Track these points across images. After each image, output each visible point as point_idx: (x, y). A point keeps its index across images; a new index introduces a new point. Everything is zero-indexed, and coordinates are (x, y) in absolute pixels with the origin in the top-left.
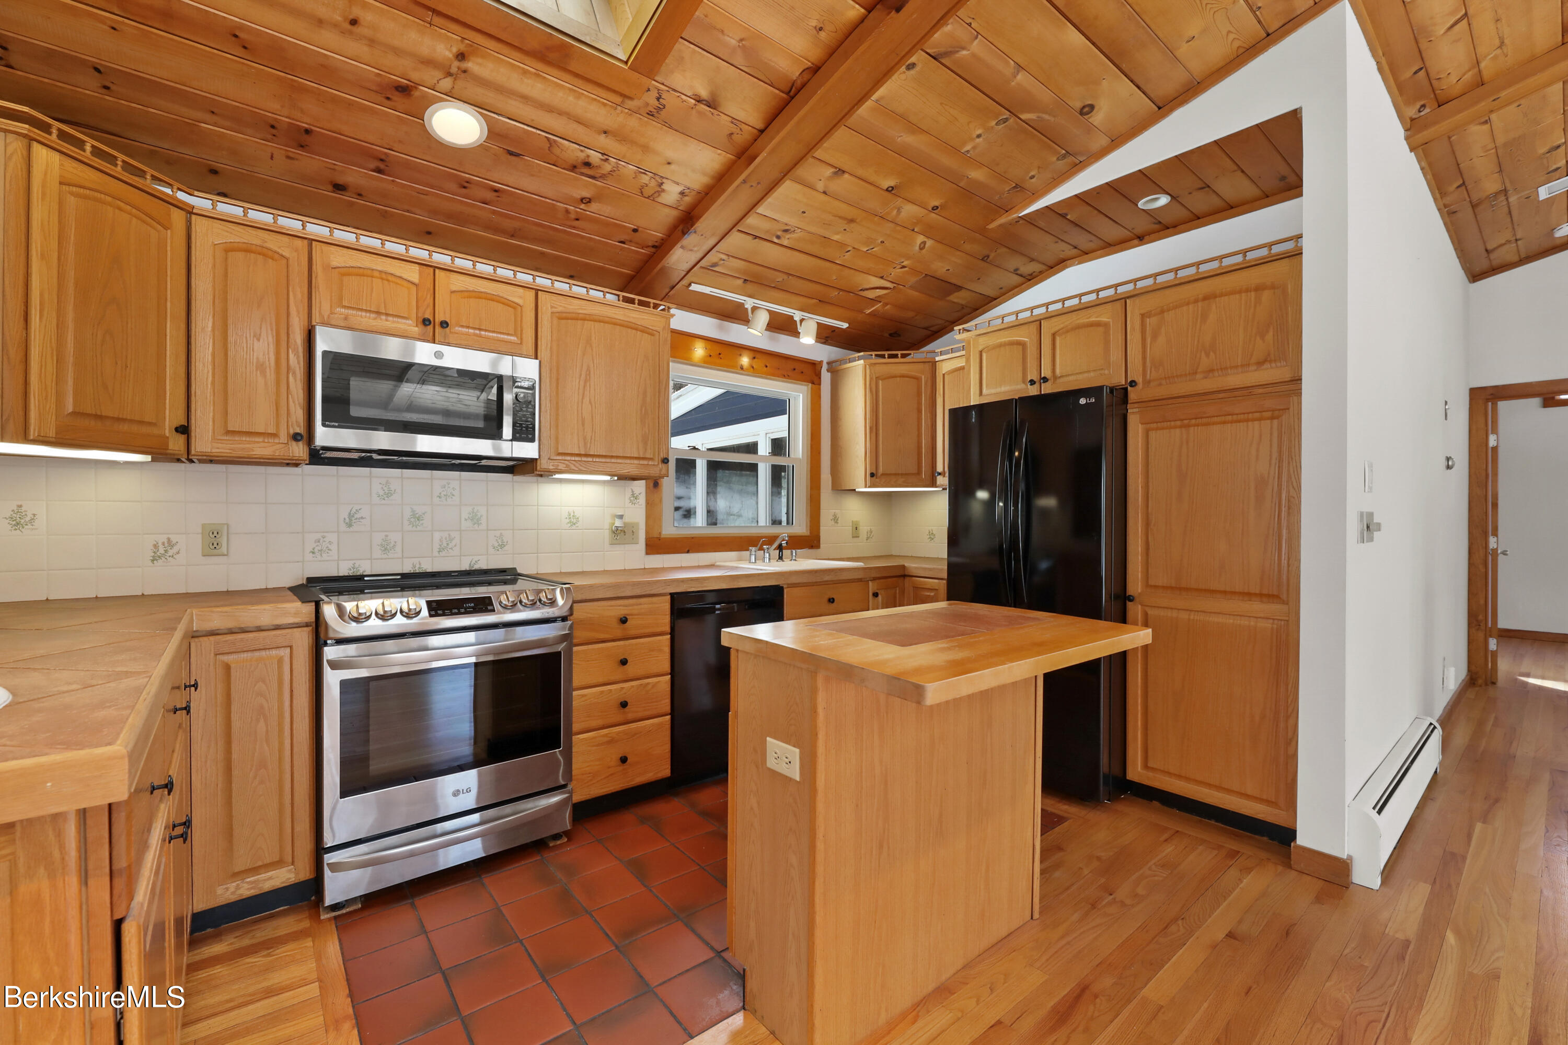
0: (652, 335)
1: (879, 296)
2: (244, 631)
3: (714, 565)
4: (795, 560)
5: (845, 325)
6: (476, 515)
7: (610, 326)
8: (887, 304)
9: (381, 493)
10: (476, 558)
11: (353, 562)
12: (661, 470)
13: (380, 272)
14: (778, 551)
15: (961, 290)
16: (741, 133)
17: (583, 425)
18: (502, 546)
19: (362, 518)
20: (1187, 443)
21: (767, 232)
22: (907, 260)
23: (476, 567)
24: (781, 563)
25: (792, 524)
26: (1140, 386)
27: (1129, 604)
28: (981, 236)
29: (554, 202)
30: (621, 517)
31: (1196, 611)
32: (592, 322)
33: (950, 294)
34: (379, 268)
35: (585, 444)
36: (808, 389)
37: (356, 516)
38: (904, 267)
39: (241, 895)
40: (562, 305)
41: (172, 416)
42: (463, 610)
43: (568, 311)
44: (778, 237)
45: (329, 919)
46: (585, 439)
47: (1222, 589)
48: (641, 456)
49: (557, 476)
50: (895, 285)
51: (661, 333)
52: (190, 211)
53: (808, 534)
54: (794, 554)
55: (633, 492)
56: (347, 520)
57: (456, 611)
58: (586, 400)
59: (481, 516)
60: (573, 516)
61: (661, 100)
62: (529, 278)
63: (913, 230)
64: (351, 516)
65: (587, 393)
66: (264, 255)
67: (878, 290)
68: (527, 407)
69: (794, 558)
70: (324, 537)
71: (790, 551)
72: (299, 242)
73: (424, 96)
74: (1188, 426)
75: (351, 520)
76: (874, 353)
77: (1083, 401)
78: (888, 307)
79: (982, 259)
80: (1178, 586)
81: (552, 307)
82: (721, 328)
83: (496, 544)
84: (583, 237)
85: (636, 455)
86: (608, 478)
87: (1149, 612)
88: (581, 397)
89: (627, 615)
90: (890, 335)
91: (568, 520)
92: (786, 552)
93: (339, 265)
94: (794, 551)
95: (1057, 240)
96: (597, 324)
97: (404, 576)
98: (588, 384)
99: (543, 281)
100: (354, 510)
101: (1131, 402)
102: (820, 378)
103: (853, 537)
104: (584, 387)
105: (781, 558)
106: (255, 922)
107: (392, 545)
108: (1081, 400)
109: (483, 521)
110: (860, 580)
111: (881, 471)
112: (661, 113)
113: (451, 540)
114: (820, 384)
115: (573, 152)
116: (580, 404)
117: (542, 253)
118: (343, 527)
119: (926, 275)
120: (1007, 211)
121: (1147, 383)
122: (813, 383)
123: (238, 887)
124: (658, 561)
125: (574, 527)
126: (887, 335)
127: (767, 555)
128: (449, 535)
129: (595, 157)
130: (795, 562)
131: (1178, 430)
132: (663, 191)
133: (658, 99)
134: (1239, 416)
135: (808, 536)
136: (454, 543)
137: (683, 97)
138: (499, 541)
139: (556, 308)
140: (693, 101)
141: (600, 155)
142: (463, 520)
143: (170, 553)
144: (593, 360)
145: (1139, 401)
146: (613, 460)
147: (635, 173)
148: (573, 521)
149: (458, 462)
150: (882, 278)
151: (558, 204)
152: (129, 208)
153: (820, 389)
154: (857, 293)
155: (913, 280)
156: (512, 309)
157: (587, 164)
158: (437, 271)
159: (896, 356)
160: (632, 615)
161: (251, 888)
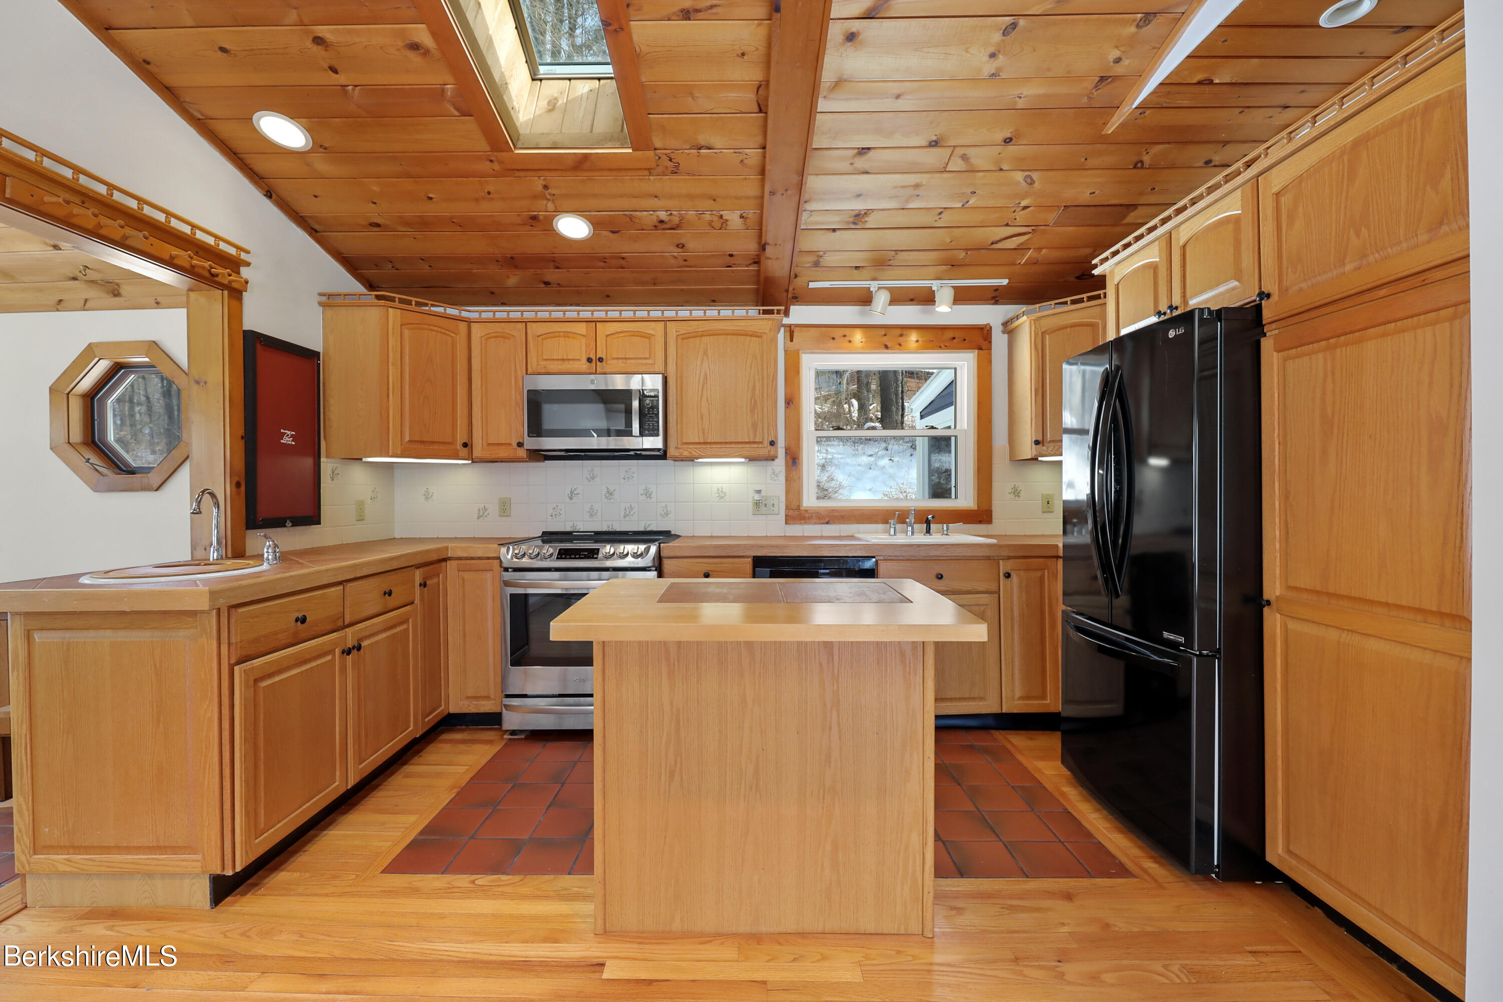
0: (760, 337)
1: (1021, 244)
2: (472, 558)
3: (852, 536)
4: (947, 535)
5: (1005, 282)
6: (649, 491)
7: (724, 336)
8: (1040, 249)
9: (589, 477)
10: (649, 523)
11: (572, 523)
12: (769, 452)
13: (564, 332)
14: (926, 525)
15: (1136, 208)
16: (748, 157)
17: (702, 419)
18: (667, 514)
19: (578, 494)
20: (1333, 373)
21: (839, 222)
22: (1023, 199)
23: (649, 529)
24: (928, 536)
25: (956, 497)
26: (1275, 298)
27: (1266, 610)
28: (1104, 146)
29: (662, 254)
30: (759, 492)
31: (1348, 630)
32: (708, 337)
33: (1125, 217)
34: (563, 330)
35: (704, 434)
36: (974, 356)
37: (575, 492)
38: (1025, 208)
39: (470, 710)
40: (684, 328)
41: (461, 438)
42: (577, 556)
43: (688, 332)
44: (854, 223)
45: (507, 739)
46: (703, 430)
47: (1383, 600)
48: (752, 441)
49: (700, 460)
50: (1033, 228)
51: (768, 333)
52: (469, 322)
53: (976, 508)
54: (945, 529)
55: (773, 470)
56: (570, 495)
57: (573, 556)
58: (704, 398)
59: (652, 492)
60: (722, 491)
61: (673, 160)
62: (659, 314)
63: (1001, 170)
64: (572, 493)
65: (705, 394)
66: (504, 337)
67: (1014, 238)
68: (653, 411)
69: (945, 532)
70: (557, 506)
71: (941, 525)
72: (519, 325)
73: (546, 217)
74: (1335, 347)
75: (572, 495)
76: (1053, 302)
77: (1172, 334)
78: (1044, 251)
79: (1135, 167)
80: (1324, 590)
81: (677, 331)
82: (862, 314)
83: (663, 513)
84: (699, 271)
85: (747, 440)
86: (743, 460)
87: (1289, 626)
88: (700, 397)
89: (710, 571)
90: (1077, 278)
91: (717, 495)
92: (933, 526)
93: (541, 334)
94: (945, 525)
95: (1241, 110)
96: (712, 338)
97: (597, 533)
98: (705, 387)
99: (670, 313)
100: (573, 489)
101: (1269, 320)
102: (990, 342)
103: (1043, 512)
104: (702, 389)
105: (928, 531)
106: (482, 729)
107: (595, 512)
108: (1171, 332)
109: (654, 495)
110: (988, 558)
111: (1049, 437)
112: (680, 168)
113: (632, 509)
114: (990, 349)
115: (648, 218)
116: (699, 403)
117: (682, 290)
118: (568, 499)
119: (1065, 206)
120: (1118, 107)
121: (1283, 291)
122: (980, 348)
123: (469, 706)
124: (797, 530)
125: (722, 500)
126: (1072, 279)
127: (910, 528)
128: (631, 506)
129: (663, 215)
130: (947, 536)
131: (1320, 356)
132: (727, 220)
133: (671, 160)
134: (1398, 323)
135: (976, 510)
136: (634, 511)
137: (686, 151)
138: (665, 510)
139: (679, 331)
140: (696, 151)
141: (664, 212)
142: (639, 495)
143: (485, 514)
144: (709, 367)
145: (1276, 318)
146: (732, 446)
147: (697, 216)
148: (721, 494)
149: (616, 454)
150: (1007, 225)
151: (665, 254)
152: (436, 328)
153: (990, 354)
154: (989, 247)
155: (1052, 217)
156: (648, 340)
157: (662, 222)
158: (597, 323)
159: (1081, 301)
160: (714, 571)
161: (475, 708)
